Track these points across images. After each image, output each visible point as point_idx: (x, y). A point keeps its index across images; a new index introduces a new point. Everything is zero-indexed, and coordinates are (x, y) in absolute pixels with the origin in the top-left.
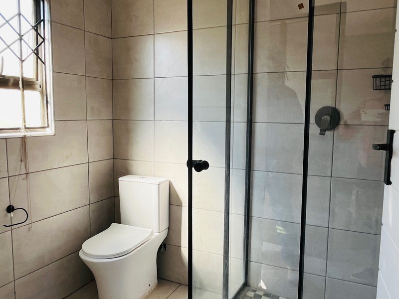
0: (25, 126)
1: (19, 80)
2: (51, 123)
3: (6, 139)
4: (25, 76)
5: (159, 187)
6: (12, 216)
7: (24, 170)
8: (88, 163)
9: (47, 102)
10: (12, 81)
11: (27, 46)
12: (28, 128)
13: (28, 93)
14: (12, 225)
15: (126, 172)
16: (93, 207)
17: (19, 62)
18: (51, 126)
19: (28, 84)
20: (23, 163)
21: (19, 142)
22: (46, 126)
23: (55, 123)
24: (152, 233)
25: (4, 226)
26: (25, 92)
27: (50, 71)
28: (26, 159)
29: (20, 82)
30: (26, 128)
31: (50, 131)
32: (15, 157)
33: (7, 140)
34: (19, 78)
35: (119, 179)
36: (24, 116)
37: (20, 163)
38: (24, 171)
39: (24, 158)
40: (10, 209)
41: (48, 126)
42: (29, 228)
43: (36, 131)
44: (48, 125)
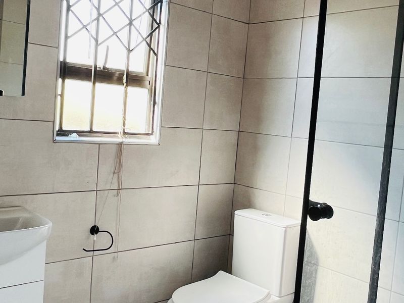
0: (124, 130)
1: (124, 74)
2: (157, 128)
3: (99, 144)
4: (130, 69)
5: (285, 232)
6: (95, 239)
7: (117, 184)
8: (199, 185)
9: (155, 103)
10: (117, 75)
11: (137, 33)
12: (128, 134)
13: (133, 90)
14: (94, 251)
15: (248, 204)
16: (199, 244)
17: (126, 52)
18: (156, 133)
19: (134, 80)
20: (116, 175)
21: (114, 149)
22: (150, 132)
23: (161, 130)
24: (268, 295)
25: (83, 249)
26: (129, 88)
27: (162, 64)
28: (120, 171)
29: (125, 77)
30: (125, 133)
31: (154, 140)
32: (107, 168)
33: (101, 146)
34: (124, 71)
35: (236, 212)
36: (125, 118)
37: (112, 175)
38: (115, 186)
39: (118, 170)
40: (94, 230)
41: (152, 134)
42: (114, 258)
43: (138, 138)
44: (153, 132)
